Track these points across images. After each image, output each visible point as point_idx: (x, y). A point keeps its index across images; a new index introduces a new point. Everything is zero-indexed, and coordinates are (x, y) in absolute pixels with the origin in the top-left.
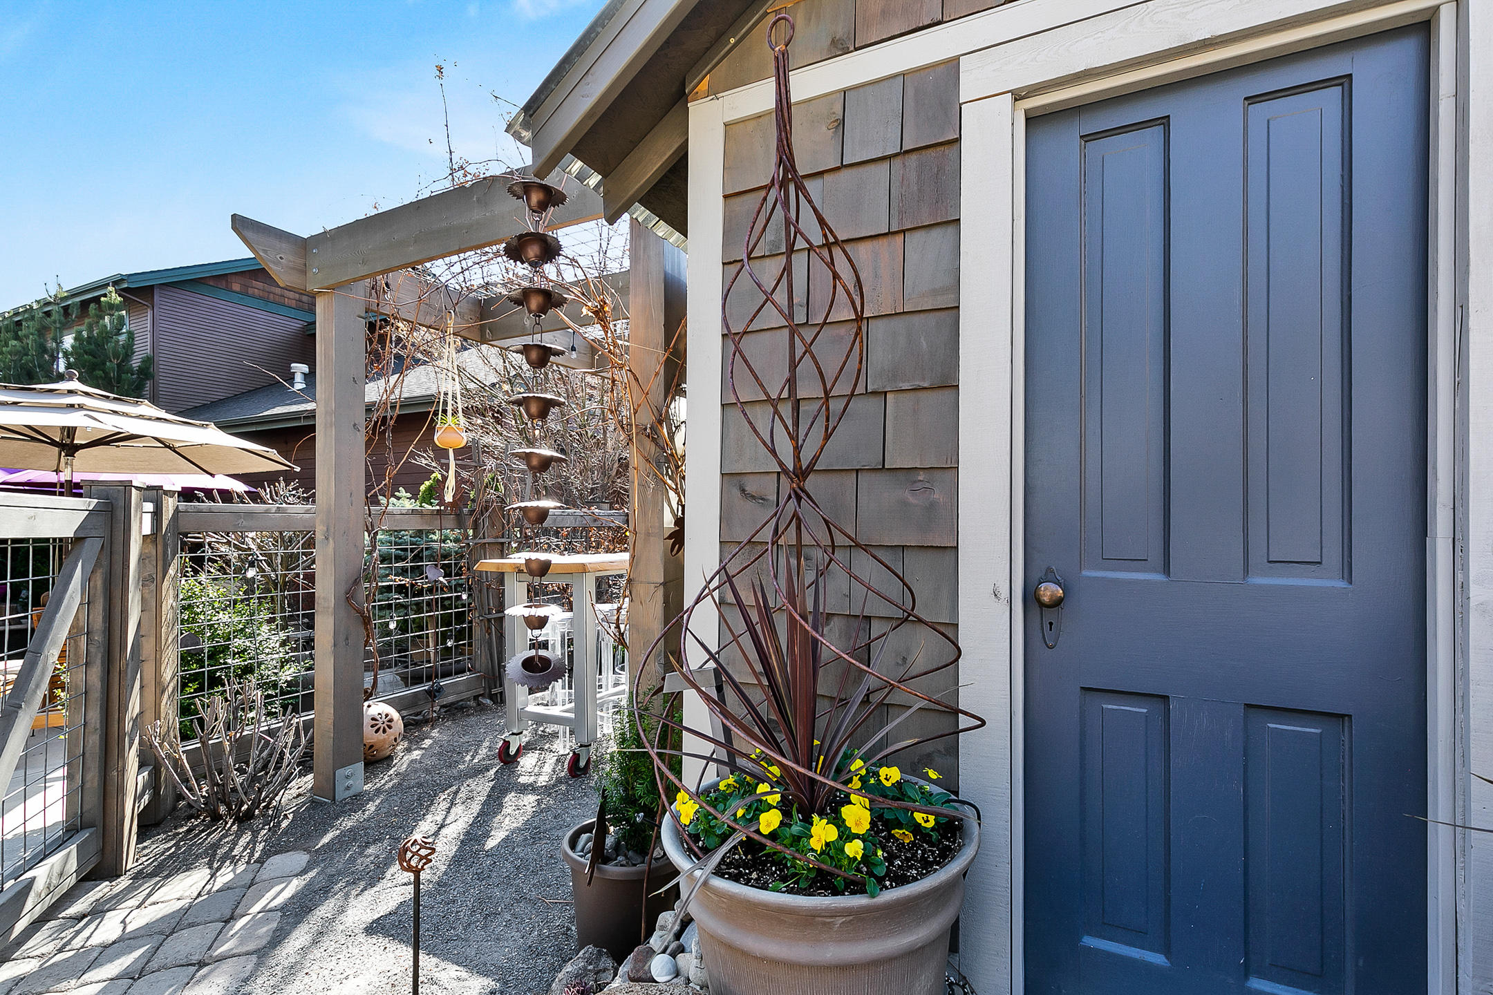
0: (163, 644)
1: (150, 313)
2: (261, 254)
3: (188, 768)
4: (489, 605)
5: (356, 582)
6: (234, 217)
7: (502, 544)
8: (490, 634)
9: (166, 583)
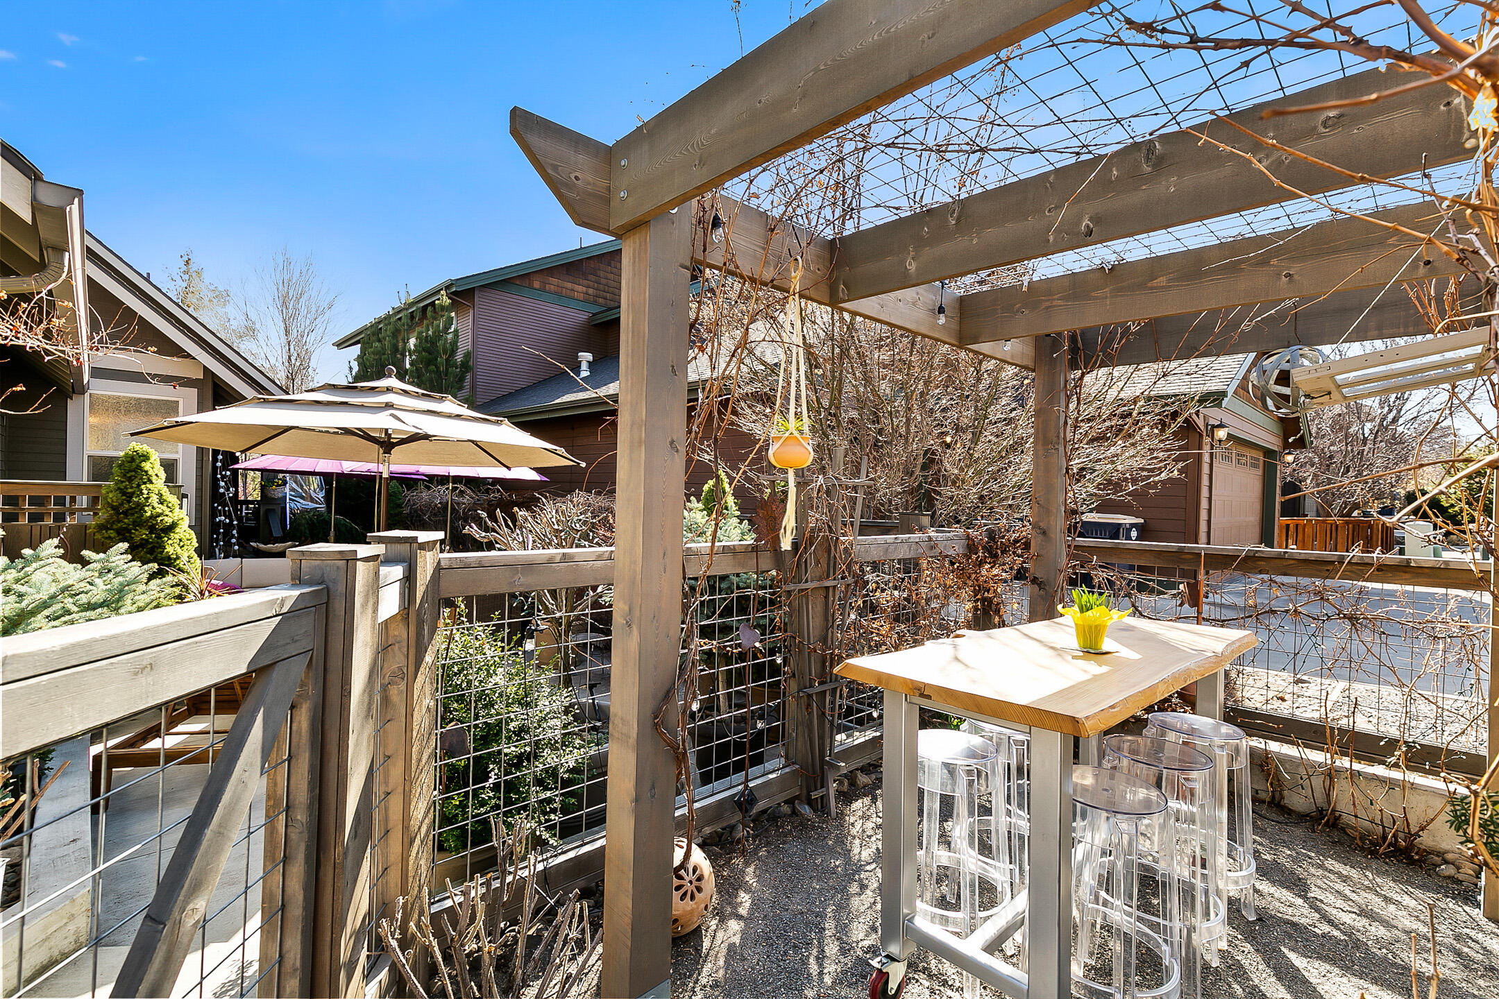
0: (413, 769)
1: (471, 311)
2: (550, 171)
3: (440, 959)
4: (810, 675)
5: (668, 695)
6: (516, 113)
7: (827, 588)
8: (810, 714)
9: (420, 678)
